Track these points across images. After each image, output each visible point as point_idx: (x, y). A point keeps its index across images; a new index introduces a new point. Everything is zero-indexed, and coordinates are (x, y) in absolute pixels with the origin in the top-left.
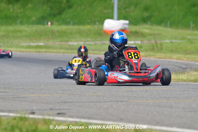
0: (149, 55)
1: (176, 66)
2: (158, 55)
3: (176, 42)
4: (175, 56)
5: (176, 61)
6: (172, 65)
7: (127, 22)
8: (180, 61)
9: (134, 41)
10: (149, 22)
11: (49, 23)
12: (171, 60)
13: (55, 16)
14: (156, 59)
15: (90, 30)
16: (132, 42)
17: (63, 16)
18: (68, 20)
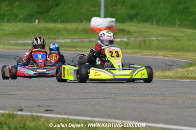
0: (136, 53)
1: (162, 63)
2: (145, 52)
3: (162, 40)
4: (161, 53)
5: (162, 58)
6: (158, 61)
7: (114, 19)
8: (166, 58)
9: (121, 38)
10: (135, 20)
11: (37, 21)
12: (158, 57)
13: (42, 13)
14: (143, 56)
16: (119, 40)
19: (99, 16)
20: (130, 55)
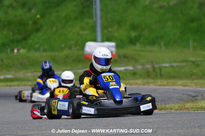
0: (148, 83)
1: (183, 94)
2: (159, 82)
3: (177, 66)
5: (182, 88)
6: (177, 93)
7: (113, 44)
9: (125, 66)
11: (16, 51)
15: (67, 56)
16: (122, 68)
17: (30, 42)
18: (37, 46)
19: (95, 40)
20: (142, 87)
